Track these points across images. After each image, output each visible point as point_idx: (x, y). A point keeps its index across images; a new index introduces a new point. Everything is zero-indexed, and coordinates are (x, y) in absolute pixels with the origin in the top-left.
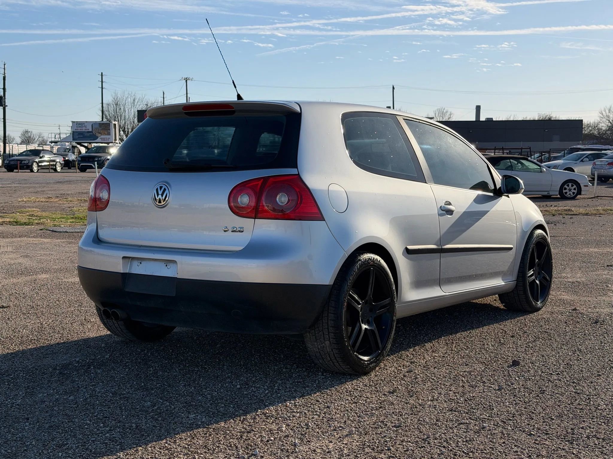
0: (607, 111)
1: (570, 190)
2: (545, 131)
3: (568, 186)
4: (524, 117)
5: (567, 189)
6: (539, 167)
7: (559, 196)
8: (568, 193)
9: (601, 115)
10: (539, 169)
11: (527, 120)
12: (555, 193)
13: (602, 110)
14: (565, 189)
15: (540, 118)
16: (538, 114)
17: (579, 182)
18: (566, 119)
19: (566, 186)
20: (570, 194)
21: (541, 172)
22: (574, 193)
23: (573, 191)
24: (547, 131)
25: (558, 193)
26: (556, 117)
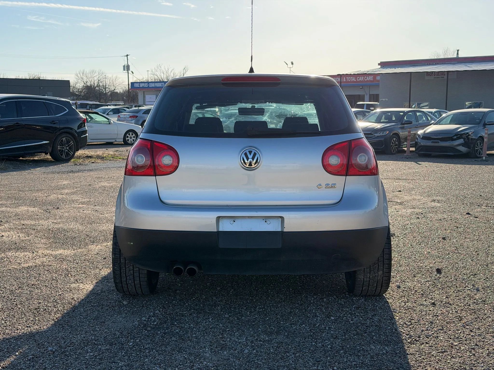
0: (82, 75)
1: (131, 138)
2: (40, 88)
3: (129, 134)
4: (17, 76)
5: (129, 137)
6: (108, 120)
7: (123, 143)
8: (130, 140)
9: (77, 77)
10: (107, 121)
11: (19, 78)
12: (121, 141)
13: (78, 73)
14: (128, 137)
15: (30, 77)
16: (28, 74)
17: (137, 132)
18: (51, 79)
19: (128, 135)
20: (131, 141)
21: (109, 124)
22: (133, 140)
23: (133, 138)
24: (42, 88)
25: (122, 140)
26: (43, 77)
